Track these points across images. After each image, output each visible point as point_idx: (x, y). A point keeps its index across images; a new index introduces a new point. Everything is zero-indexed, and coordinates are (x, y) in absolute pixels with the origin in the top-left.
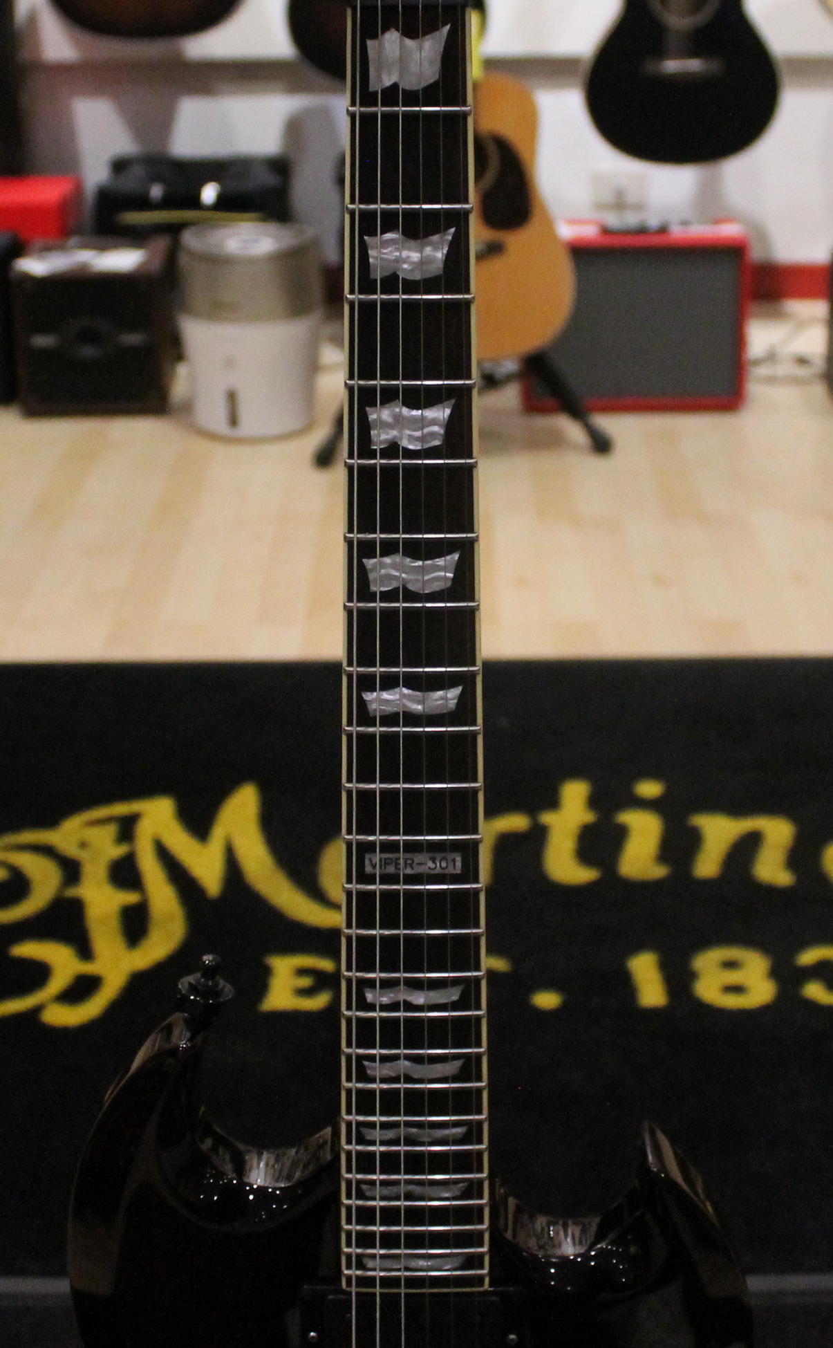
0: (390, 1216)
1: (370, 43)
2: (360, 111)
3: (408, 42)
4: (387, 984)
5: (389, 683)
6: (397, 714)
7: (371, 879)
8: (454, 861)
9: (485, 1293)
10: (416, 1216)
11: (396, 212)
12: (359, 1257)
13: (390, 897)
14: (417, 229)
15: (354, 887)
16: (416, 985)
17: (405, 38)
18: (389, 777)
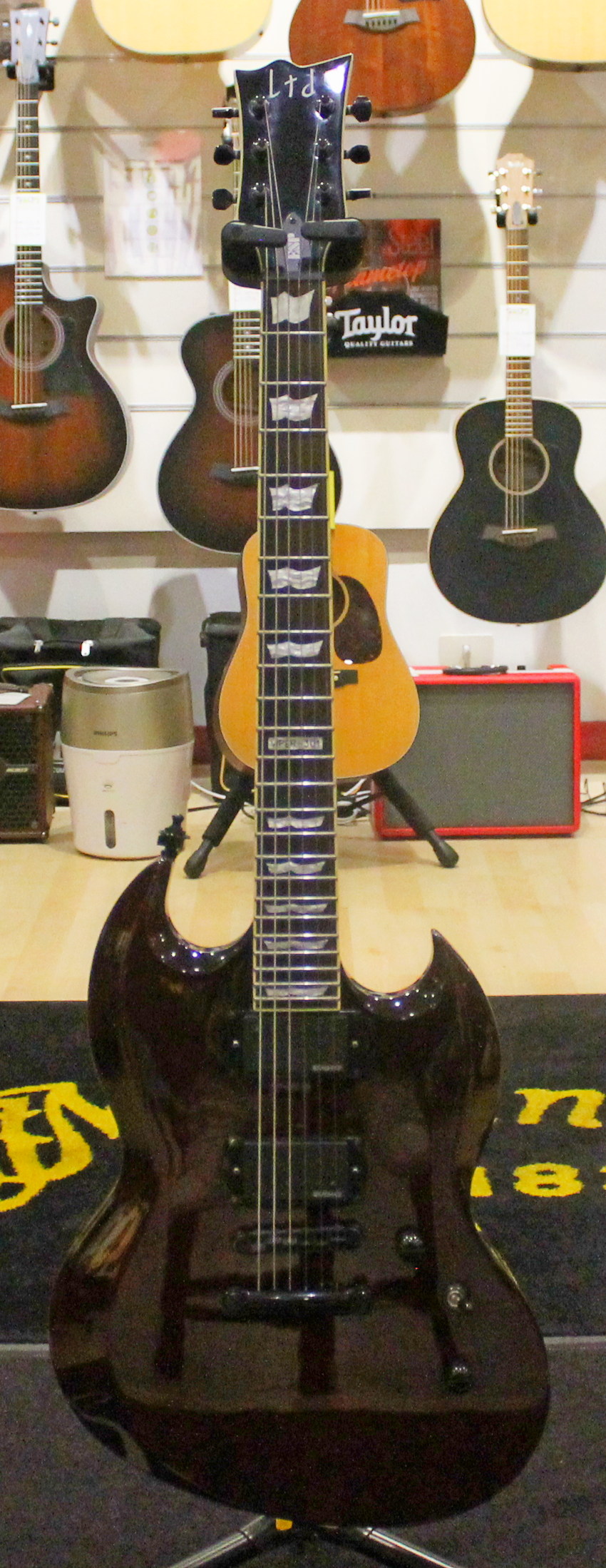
0: (282, 960)
1: (274, 300)
2: (267, 334)
4: (282, 815)
5: (282, 639)
6: (287, 657)
7: (271, 752)
8: (318, 742)
9: (337, 1013)
10: (298, 960)
11: (286, 386)
12: (264, 988)
13: (283, 763)
14: (297, 394)
15: (263, 757)
16: (297, 816)
18: (283, 691)
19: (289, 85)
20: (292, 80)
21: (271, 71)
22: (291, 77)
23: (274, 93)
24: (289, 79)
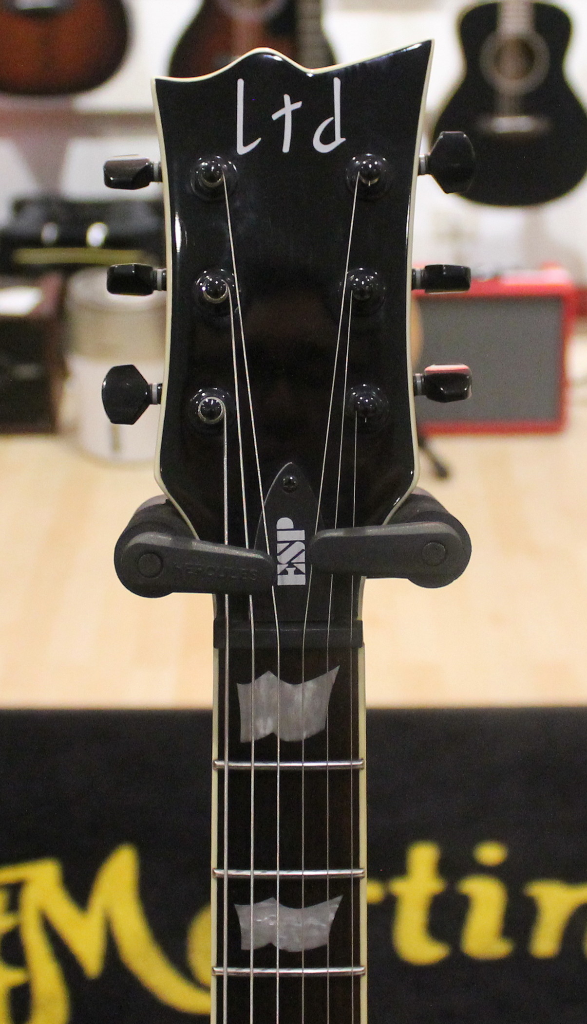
1: (240, 687)
2: (229, 767)
3: (288, 686)
11: (273, 880)
17: (283, 682)
19: (283, 118)
20: (289, 108)
21: (241, 83)
22: (287, 98)
23: (245, 144)
24: (282, 105)
